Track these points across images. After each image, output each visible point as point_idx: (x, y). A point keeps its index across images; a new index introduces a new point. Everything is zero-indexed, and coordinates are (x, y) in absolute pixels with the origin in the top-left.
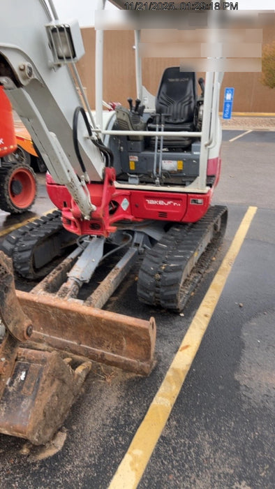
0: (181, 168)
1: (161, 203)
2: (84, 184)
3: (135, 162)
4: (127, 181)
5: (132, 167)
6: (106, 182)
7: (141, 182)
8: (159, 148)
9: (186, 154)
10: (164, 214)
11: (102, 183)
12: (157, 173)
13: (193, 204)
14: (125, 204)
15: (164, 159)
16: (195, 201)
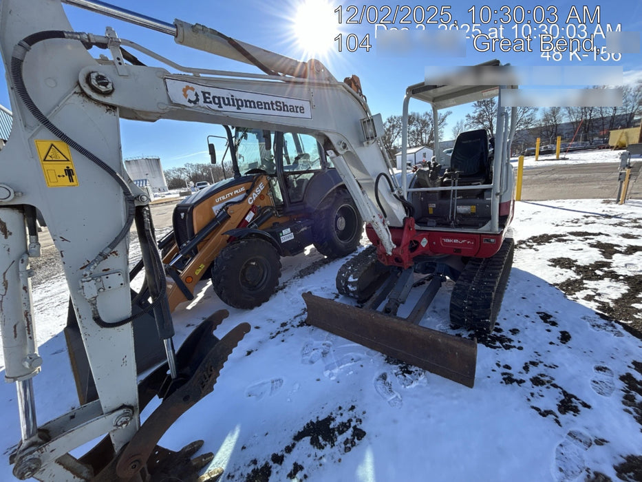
0: (474, 211)
1: (456, 241)
2: (387, 227)
3: (434, 208)
4: (426, 223)
5: (431, 212)
6: (406, 228)
7: (438, 225)
8: (454, 196)
9: (478, 201)
10: (458, 251)
11: (402, 228)
12: (452, 217)
13: (486, 242)
14: (424, 242)
15: (458, 205)
16: (487, 240)
